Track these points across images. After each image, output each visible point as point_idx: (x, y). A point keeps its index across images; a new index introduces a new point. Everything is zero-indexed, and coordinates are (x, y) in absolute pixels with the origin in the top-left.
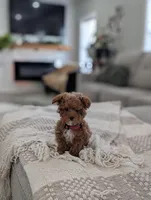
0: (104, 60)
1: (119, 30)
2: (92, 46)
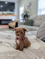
0: (26, 18)
1: (30, 9)
2: (23, 14)
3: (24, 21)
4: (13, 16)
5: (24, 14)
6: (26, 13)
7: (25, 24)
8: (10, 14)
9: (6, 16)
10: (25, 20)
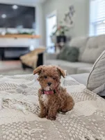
0: (62, 44)
1: (72, 23)
2: (54, 34)
3: (58, 51)
4: (32, 38)
5: (58, 34)
6: (62, 30)
7: (58, 58)
8: (25, 33)
9: (16, 38)
10: (60, 47)
